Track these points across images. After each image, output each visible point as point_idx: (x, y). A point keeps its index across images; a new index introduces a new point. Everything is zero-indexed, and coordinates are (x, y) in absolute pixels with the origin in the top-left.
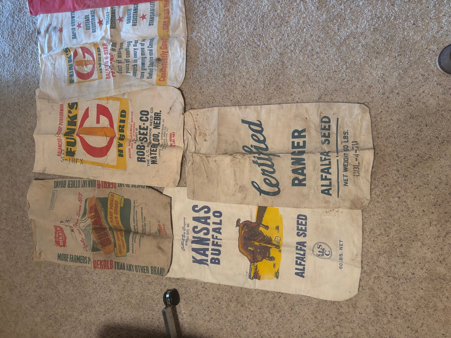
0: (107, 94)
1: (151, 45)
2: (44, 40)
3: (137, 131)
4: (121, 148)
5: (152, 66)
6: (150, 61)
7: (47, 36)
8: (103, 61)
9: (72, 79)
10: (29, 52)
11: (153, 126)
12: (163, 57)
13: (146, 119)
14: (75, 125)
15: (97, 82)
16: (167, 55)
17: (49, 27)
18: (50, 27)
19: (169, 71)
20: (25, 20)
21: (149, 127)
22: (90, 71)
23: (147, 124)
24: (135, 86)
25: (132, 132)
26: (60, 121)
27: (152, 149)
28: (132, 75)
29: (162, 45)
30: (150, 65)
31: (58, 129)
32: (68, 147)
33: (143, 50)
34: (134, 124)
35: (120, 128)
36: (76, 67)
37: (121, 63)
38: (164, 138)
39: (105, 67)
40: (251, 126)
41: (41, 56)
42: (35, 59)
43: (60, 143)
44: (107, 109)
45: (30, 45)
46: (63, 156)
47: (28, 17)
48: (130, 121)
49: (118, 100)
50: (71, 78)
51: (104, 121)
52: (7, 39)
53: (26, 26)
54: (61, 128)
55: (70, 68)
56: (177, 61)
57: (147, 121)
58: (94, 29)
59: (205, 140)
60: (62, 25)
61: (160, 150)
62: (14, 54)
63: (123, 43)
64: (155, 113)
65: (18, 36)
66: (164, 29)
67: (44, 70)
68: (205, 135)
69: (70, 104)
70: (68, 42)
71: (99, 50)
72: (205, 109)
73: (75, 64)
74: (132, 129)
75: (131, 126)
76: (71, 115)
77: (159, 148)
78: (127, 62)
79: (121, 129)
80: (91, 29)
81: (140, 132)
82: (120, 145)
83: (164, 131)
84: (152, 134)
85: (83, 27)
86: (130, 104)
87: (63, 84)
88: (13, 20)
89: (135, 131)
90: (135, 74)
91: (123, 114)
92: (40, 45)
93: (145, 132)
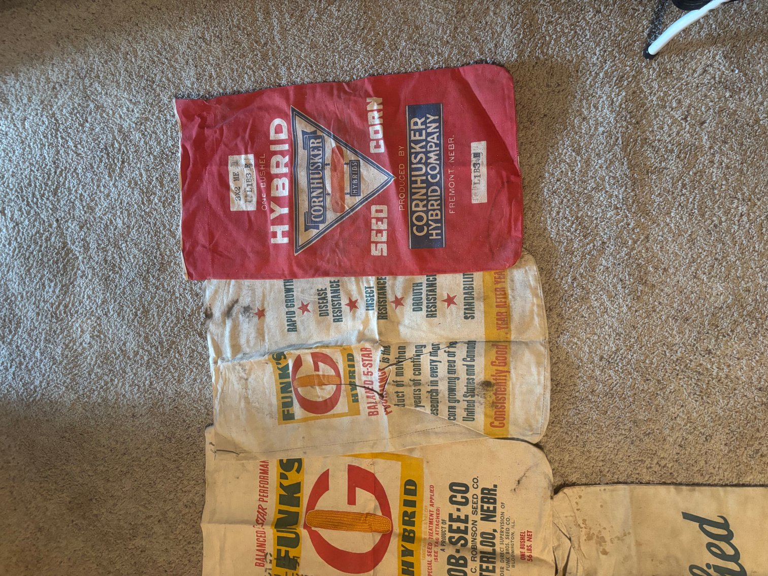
0: (372, 447)
1: (471, 355)
2: (221, 329)
3: (444, 526)
4: (408, 559)
5: (473, 396)
6: (467, 386)
7: (229, 323)
8: (360, 379)
9: (288, 411)
10: (186, 352)
11: (479, 516)
12: (496, 379)
13: (464, 500)
14: (298, 506)
15: (346, 420)
16: (505, 376)
17: (233, 306)
18: (236, 306)
19: (511, 407)
20: (174, 286)
21: (472, 517)
22: (328, 397)
23: (467, 510)
24: (436, 433)
25: (434, 526)
26: (262, 494)
27: (485, 566)
28: (428, 410)
29: (497, 358)
30: (467, 393)
31: (258, 512)
32: (280, 547)
33: (451, 364)
34: (438, 510)
35: (406, 518)
36: (299, 389)
37: (403, 385)
38: (506, 541)
39: (366, 392)
40: (705, 526)
41: (216, 362)
42: (199, 365)
43: (261, 539)
44: (373, 475)
45: (186, 337)
46: (268, 566)
47: (181, 282)
48: (426, 503)
49: (398, 460)
50: (286, 409)
51: (366, 501)
52: (133, 321)
53: (177, 298)
54: (263, 509)
55: (285, 388)
56: (531, 391)
57: (466, 503)
58: (338, 316)
59: (605, 553)
60: (263, 304)
61: (503, 568)
62: (150, 354)
63: (404, 348)
64: (483, 489)
65: (159, 319)
66: (499, 328)
67: (222, 390)
68: (601, 540)
69: (285, 462)
70: (278, 338)
71: (350, 358)
72: (597, 488)
73: (296, 383)
74: (434, 520)
75: (431, 515)
76: (286, 483)
77: (499, 565)
78: (415, 385)
79: (409, 519)
80: (331, 314)
81: (450, 526)
82: (406, 552)
83: (505, 527)
84: (478, 533)
85: (314, 311)
86: (426, 470)
87: (268, 419)
88: (146, 286)
89: (441, 525)
90: (435, 409)
91: (410, 488)
92: (213, 339)
93: (462, 526)
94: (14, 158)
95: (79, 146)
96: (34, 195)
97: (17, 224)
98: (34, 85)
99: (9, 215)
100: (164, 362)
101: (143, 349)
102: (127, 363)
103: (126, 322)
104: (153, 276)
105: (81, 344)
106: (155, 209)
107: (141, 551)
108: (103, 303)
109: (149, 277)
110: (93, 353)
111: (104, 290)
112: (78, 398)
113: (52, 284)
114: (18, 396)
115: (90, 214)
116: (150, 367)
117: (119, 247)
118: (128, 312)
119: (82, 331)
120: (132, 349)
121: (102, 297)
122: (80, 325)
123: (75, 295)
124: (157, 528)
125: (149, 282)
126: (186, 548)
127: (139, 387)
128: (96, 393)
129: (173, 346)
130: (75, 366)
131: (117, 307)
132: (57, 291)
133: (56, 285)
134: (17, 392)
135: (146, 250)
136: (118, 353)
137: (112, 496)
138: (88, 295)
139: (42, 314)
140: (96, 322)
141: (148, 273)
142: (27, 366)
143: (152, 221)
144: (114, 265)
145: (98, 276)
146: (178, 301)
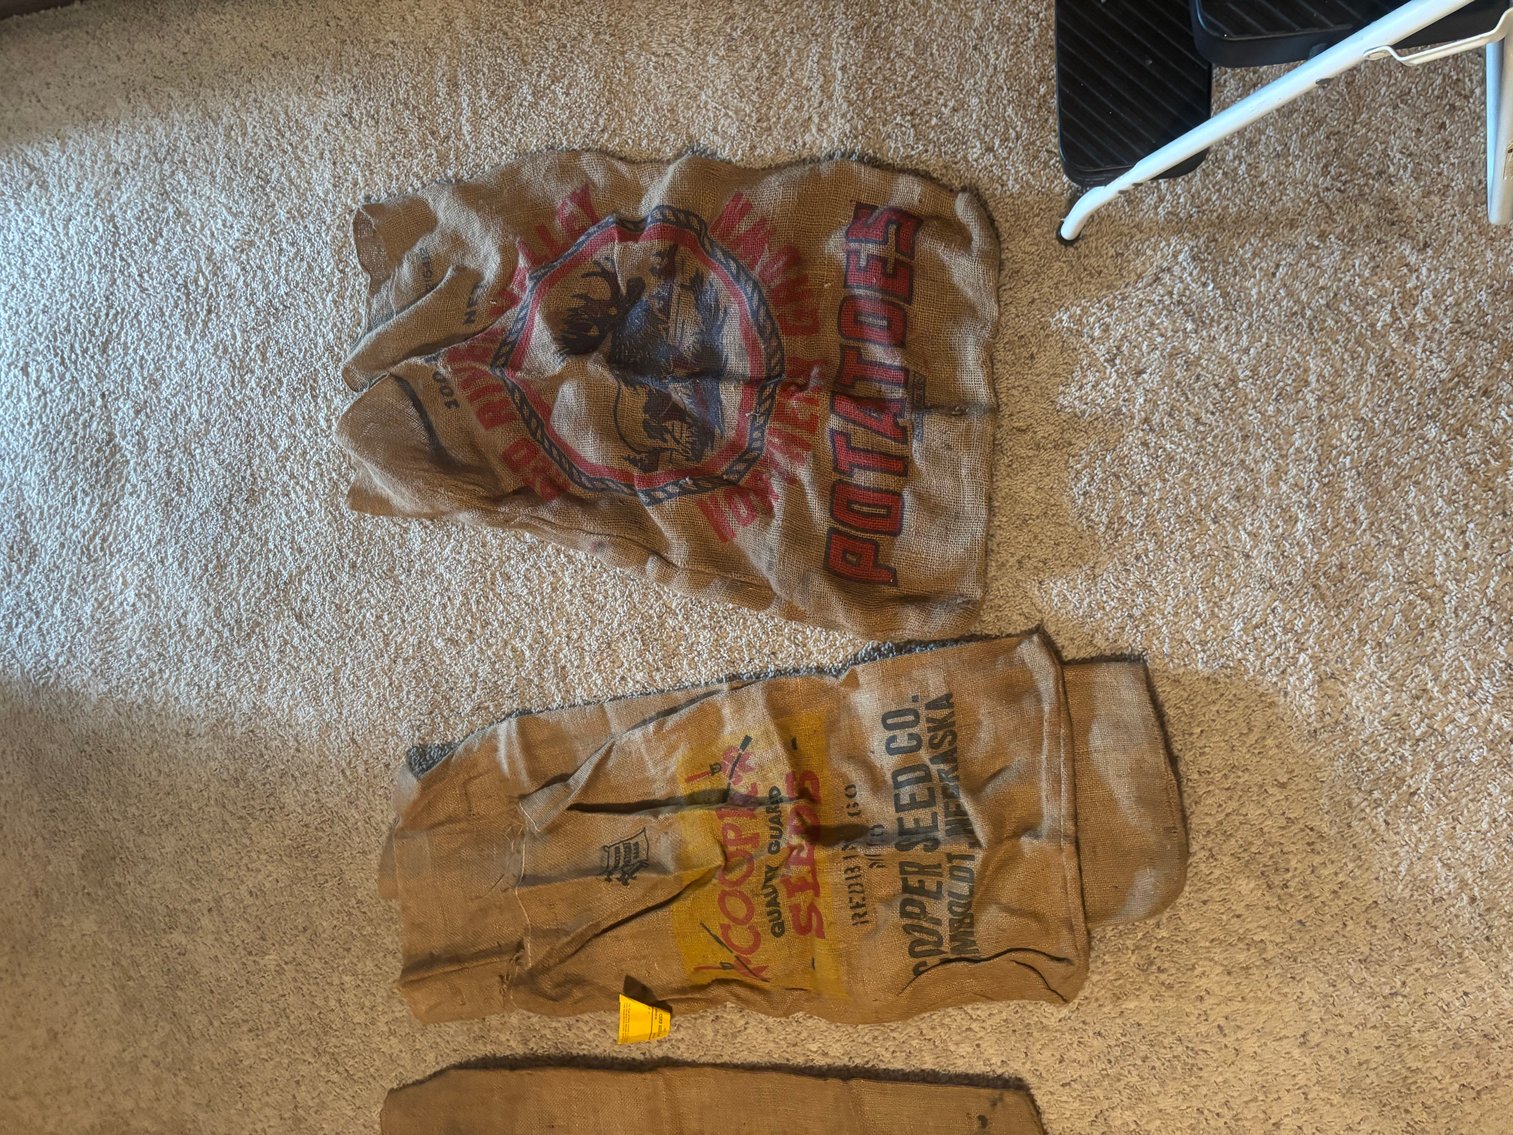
94: (48, 282)
95: (145, 275)
96: (72, 346)
97: (44, 393)
98: (88, 163)
99: (34, 376)
100: (240, 653)
101: (211, 627)
102: (185, 647)
103: (190, 578)
104: (238, 510)
105: (122, 604)
106: (251, 399)
107: (179, 954)
108: (159, 542)
109: (231, 509)
110: (137, 622)
111: (162, 521)
112: (110, 691)
113: (88, 500)
114: (22, 673)
115: (153, 392)
116: (219, 658)
117: (190, 453)
118: (195, 567)
119: (125, 583)
120: (196, 624)
121: (158, 531)
122: (122, 573)
123: (119, 522)
124: (205, 921)
125: (230, 517)
126: (244, 960)
127: (200, 688)
128: (136, 687)
129: (257, 630)
130: (109, 639)
131: (179, 552)
132: (93, 512)
133: (92, 501)
134: (22, 667)
135: (230, 464)
136: (174, 627)
137: (145, 858)
138: (137, 526)
139: (69, 548)
140: (146, 572)
141: (230, 502)
142: (40, 628)
143: (244, 417)
144: (182, 482)
145: (156, 497)
146: (271, 556)
